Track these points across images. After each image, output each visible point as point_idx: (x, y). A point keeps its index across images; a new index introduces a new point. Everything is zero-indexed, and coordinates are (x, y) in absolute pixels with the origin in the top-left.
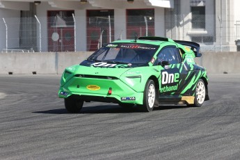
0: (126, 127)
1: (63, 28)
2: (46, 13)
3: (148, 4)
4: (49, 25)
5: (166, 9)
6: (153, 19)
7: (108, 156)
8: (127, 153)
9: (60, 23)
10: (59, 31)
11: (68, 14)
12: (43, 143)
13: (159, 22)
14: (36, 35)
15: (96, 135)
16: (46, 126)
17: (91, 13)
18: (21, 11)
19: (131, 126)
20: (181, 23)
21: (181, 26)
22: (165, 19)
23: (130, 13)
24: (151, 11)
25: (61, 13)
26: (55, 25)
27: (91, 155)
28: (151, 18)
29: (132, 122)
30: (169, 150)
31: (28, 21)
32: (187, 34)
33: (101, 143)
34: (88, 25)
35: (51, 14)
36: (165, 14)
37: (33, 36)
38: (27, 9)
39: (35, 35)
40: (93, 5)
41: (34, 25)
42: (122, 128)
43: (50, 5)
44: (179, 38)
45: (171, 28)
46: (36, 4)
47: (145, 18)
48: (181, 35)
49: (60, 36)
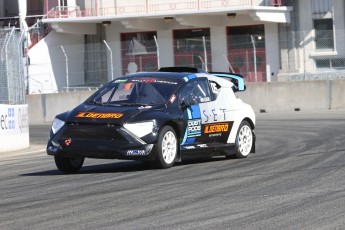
1: (143, 55)
2: (118, 37)
3: (255, 19)
4: (124, 53)
5: (279, 25)
6: (263, 39)
7: (201, 224)
8: (227, 219)
9: (138, 48)
10: (137, 59)
11: (149, 37)
12: (114, 210)
13: (271, 40)
14: (106, 67)
17: (179, 35)
18: (86, 36)
20: (301, 43)
21: (301, 47)
22: (279, 38)
24: (260, 29)
25: (139, 36)
26: (131, 51)
27: (177, 224)
28: (260, 38)
29: (233, 177)
30: (283, 213)
31: (94, 48)
32: (310, 57)
34: (176, 51)
35: (126, 37)
36: (279, 32)
37: (102, 68)
38: (93, 32)
39: (104, 66)
40: (181, 23)
41: (104, 54)
42: (220, 186)
43: (124, 26)
44: (299, 61)
45: (289, 48)
46: (105, 25)
47: (252, 37)
48: (301, 59)
49: (138, 67)
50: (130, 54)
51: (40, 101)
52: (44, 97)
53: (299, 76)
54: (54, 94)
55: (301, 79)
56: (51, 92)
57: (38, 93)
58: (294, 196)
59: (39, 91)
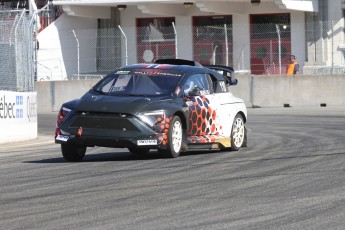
0: (252, 183)
1: (159, 43)
2: (134, 22)
3: (280, 7)
4: (139, 40)
5: (307, 14)
6: (289, 29)
9: (155, 35)
10: (153, 47)
11: (166, 23)
12: (132, 208)
13: (297, 31)
14: (120, 55)
15: (207, 196)
16: (136, 184)
17: (199, 21)
18: (99, 20)
19: (258, 182)
20: (329, 33)
21: (329, 37)
22: (306, 28)
24: (285, 17)
25: (156, 22)
26: (148, 38)
27: (200, 225)
28: (285, 27)
29: (259, 176)
30: (313, 216)
31: (108, 33)
32: (339, 49)
34: (195, 39)
35: (142, 23)
36: (306, 21)
37: (116, 54)
38: (107, 16)
39: (118, 53)
40: (202, 10)
41: (118, 40)
42: (245, 185)
43: (140, 11)
44: (326, 53)
45: (315, 40)
46: (120, 9)
47: (277, 26)
48: (329, 51)
49: (155, 55)
50: (146, 41)
51: (49, 89)
52: (53, 84)
53: (326, 70)
54: (64, 81)
55: (329, 73)
56: (61, 79)
57: (46, 80)
58: (325, 199)
59: (48, 78)
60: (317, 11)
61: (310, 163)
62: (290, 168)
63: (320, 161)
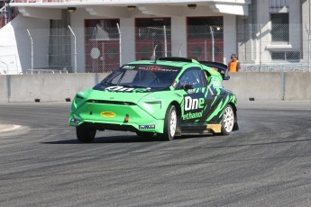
0: (183, 170)
1: (105, 41)
2: (83, 23)
3: (215, 11)
4: (87, 39)
5: (238, 17)
6: (222, 30)
9: (102, 35)
10: (99, 46)
11: (112, 24)
12: (74, 192)
13: (229, 32)
14: (70, 52)
15: (142, 181)
16: (79, 170)
17: (141, 23)
18: (51, 21)
19: (189, 169)
20: (258, 35)
21: (258, 38)
22: (237, 30)
23: (192, 22)
24: (218, 20)
25: (102, 23)
26: (95, 38)
28: (218, 29)
29: (189, 164)
30: (236, 201)
31: (59, 32)
32: (266, 49)
33: (148, 192)
34: (137, 38)
35: (90, 24)
36: (237, 24)
37: (66, 52)
38: (58, 17)
39: (68, 50)
40: (144, 12)
41: (68, 38)
42: (177, 172)
43: (88, 13)
44: (255, 53)
45: (245, 40)
46: (70, 11)
47: (211, 28)
48: (258, 51)
49: (101, 52)
50: (93, 40)
51: (5, 82)
52: (9, 77)
53: (255, 68)
54: (19, 76)
55: (257, 70)
56: (16, 73)
57: (3, 74)
58: (247, 185)
59: (5, 72)
60: (247, 14)
61: (236, 152)
62: (218, 156)
63: (245, 150)
